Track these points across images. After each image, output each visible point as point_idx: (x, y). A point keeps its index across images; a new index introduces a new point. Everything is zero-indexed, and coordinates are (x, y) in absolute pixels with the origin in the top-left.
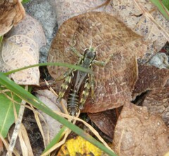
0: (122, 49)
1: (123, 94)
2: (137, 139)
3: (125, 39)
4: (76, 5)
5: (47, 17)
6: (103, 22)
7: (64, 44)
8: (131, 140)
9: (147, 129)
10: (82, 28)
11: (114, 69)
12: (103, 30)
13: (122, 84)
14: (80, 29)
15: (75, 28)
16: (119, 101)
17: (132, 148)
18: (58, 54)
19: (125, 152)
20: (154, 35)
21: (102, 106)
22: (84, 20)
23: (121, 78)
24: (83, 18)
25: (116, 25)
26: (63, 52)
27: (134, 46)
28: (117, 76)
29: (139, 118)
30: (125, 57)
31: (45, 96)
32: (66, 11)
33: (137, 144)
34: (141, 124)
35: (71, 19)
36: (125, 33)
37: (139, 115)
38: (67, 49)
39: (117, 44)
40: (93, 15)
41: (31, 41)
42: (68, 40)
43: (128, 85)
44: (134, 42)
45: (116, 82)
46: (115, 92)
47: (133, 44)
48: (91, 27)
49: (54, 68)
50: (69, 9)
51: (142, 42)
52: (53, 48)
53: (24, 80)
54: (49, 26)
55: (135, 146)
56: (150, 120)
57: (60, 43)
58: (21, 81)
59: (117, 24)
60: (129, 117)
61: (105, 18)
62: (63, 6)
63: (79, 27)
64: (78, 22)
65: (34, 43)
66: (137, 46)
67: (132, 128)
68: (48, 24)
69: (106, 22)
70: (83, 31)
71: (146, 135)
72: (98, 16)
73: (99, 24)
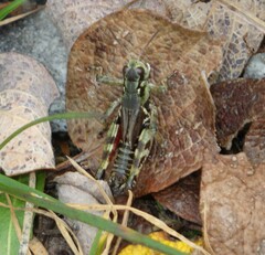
0: (179, 65)
1: (202, 143)
2: (243, 215)
3: (178, 46)
4: (86, 12)
5: (54, 48)
6: (132, 27)
7: (83, 85)
8: (231, 220)
9: (257, 194)
10: (103, 49)
11: (176, 103)
12: (136, 42)
13: (196, 127)
14: (99, 51)
15: (92, 51)
16: (197, 157)
17: (237, 233)
18: (81, 105)
19: (227, 243)
20: (241, 26)
21: (172, 175)
22: (101, 33)
23: (192, 117)
24: (97, 30)
25: (155, 26)
26: (86, 99)
27: (198, 54)
28: (184, 114)
29: (237, 176)
30: (189, 77)
31: (69, 184)
32: (72, 27)
33: (245, 223)
34: (244, 187)
35: (80, 38)
36: (174, 34)
37: (235, 171)
38: (91, 93)
39: (168, 59)
40: (112, 21)
41: (27, 95)
42: (87, 76)
43: (206, 125)
44: (196, 46)
45: (186, 126)
46: (188, 144)
47: (194, 51)
48: (115, 43)
49: (80, 131)
50: (76, 22)
51: (210, 42)
52: (70, 98)
53: (21, 165)
54: (58, 62)
55: (243, 228)
56: (258, 175)
57: (78, 86)
58: (16, 168)
59: (155, 23)
60: (217, 179)
61: (132, 20)
62: (67, 21)
63: (97, 48)
64: (92, 40)
65: (33, 98)
66: (203, 51)
67: (229, 197)
68: (56, 59)
69: (137, 25)
70: (105, 54)
71: (258, 204)
72: (121, 19)
73: (127, 33)
